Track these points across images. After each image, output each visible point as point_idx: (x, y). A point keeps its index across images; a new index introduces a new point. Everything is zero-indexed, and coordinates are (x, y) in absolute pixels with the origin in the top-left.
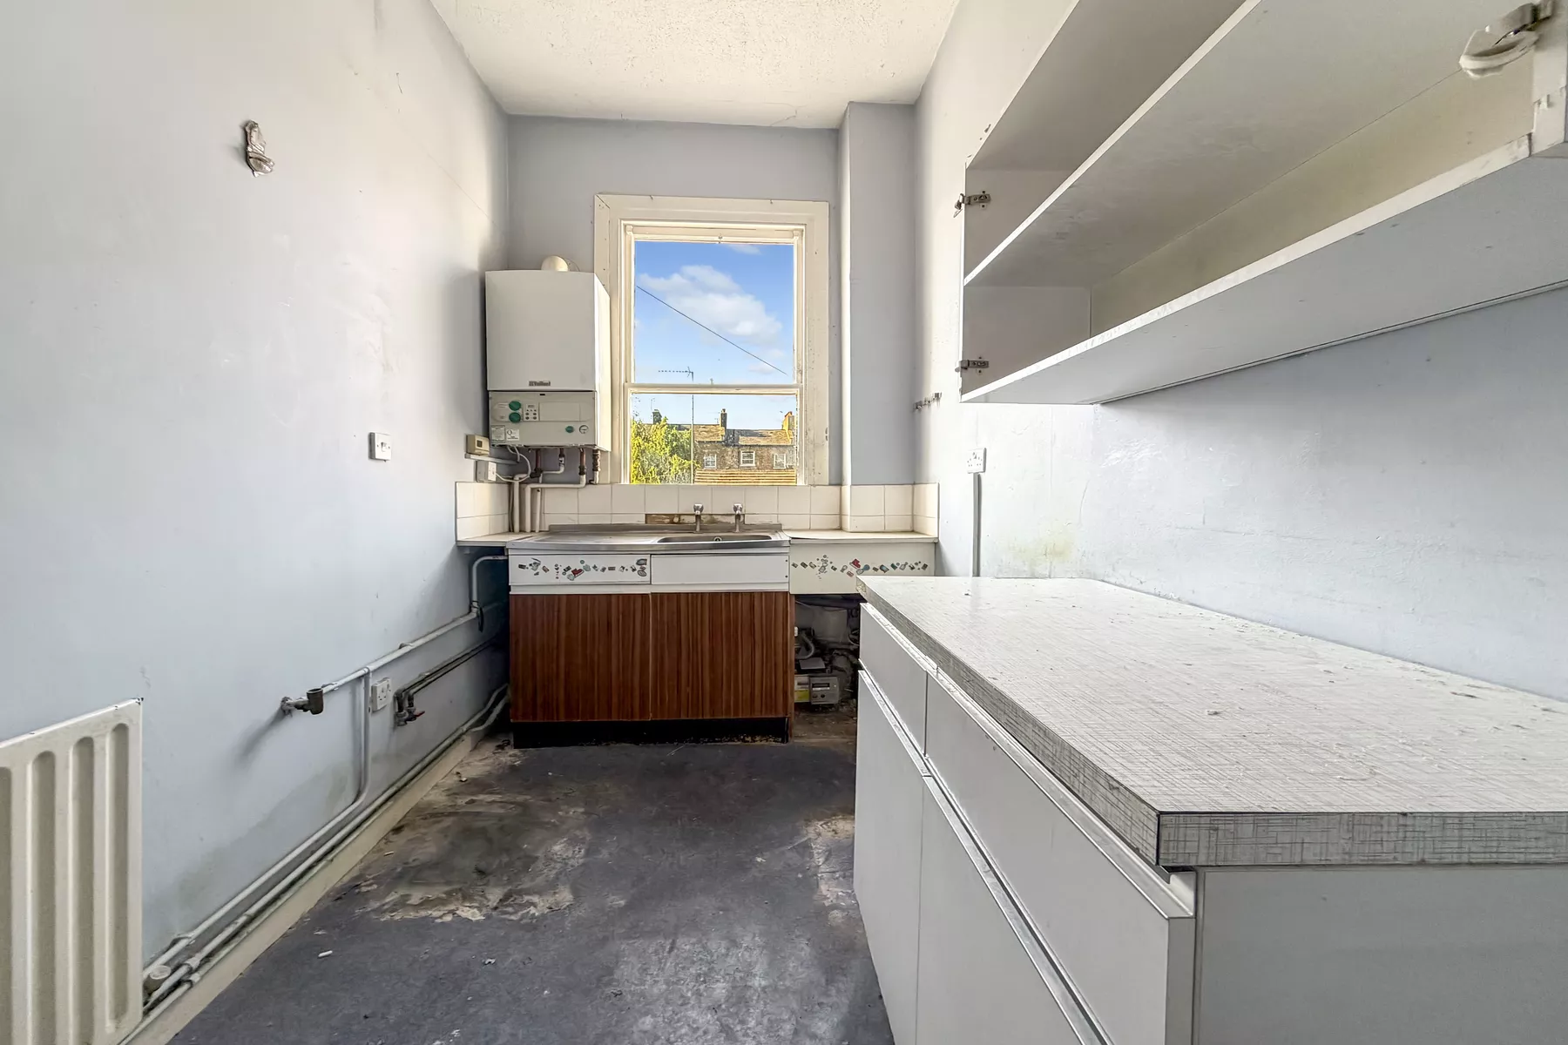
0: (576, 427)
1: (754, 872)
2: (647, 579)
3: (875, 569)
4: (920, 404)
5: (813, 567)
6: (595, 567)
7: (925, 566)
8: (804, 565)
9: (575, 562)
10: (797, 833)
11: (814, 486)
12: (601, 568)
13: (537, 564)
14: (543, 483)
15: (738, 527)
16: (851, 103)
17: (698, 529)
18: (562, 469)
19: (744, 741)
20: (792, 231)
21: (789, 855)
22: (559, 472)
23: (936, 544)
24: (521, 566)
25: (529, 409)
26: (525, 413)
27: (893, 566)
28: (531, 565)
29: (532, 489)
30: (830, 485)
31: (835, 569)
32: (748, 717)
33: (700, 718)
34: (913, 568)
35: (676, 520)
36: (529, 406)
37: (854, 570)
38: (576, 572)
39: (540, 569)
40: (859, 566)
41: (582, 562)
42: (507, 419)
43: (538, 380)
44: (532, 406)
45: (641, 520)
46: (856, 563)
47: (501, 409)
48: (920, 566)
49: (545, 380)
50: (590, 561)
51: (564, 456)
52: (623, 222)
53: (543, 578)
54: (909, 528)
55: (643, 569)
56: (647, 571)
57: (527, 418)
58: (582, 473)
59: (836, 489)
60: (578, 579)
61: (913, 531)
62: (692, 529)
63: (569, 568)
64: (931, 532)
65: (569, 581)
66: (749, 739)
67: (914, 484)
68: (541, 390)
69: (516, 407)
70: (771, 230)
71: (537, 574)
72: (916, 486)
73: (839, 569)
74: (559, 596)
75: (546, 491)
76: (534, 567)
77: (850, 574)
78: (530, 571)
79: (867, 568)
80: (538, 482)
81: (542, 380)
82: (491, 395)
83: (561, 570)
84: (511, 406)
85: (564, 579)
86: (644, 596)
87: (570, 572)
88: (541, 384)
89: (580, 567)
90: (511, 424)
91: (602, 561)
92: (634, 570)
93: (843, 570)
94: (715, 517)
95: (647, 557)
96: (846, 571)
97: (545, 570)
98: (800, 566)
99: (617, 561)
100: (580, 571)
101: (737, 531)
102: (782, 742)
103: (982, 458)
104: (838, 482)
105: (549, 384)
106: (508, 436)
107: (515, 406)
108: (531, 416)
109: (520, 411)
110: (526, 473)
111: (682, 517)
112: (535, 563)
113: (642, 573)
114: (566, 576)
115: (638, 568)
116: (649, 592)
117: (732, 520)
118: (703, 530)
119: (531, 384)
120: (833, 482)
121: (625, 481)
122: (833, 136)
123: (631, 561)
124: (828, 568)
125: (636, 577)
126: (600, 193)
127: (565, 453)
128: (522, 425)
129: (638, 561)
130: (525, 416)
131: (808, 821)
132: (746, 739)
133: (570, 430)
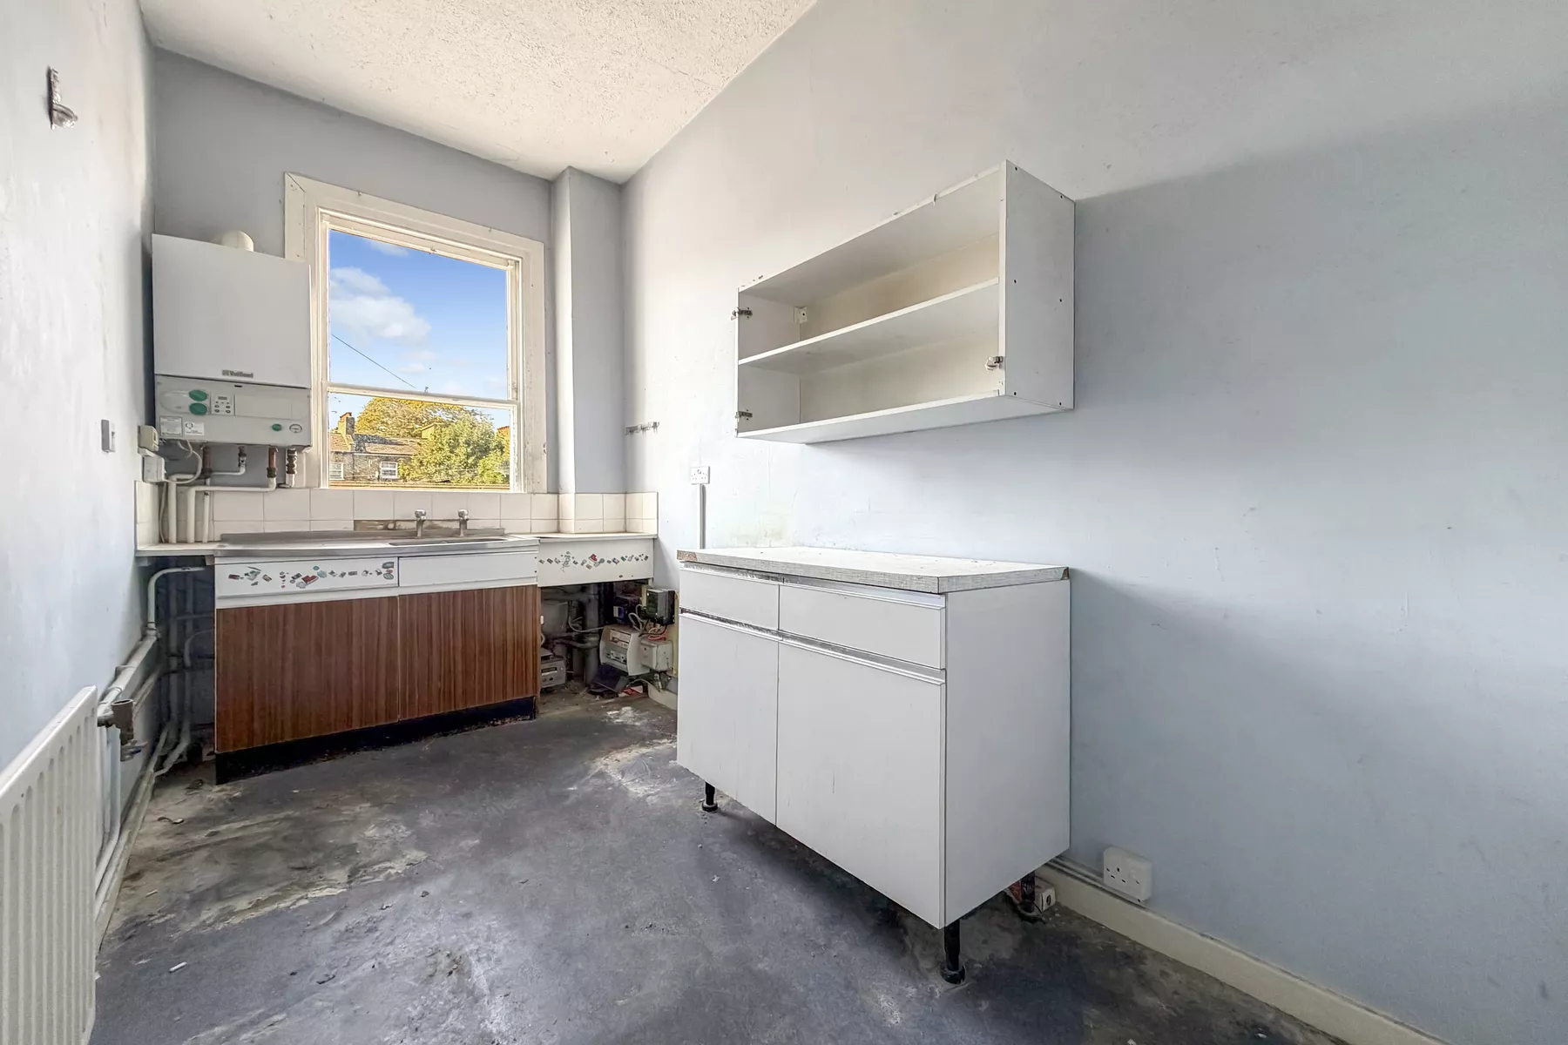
0: (286, 425)
1: (572, 798)
2: (394, 581)
3: (609, 562)
4: (632, 430)
5: (558, 562)
6: (332, 573)
7: (647, 557)
8: (550, 561)
9: (306, 569)
10: (587, 769)
11: (535, 494)
12: (340, 573)
13: (255, 573)
14: (211, 485)
15: (462, 532)
16: (570, 167)
17: (419, 535)
18: (243, 470)
19: (493, 725)
20: (507, 259)
21: (593, 781)
22: (239, 474)
23: (655, 540)
24: (232, 577)
25: (220, 401)
26: (213, 406)
27: (623, 558)
28: (246, 574)
29: (197, 492)
30: (548, 493)
31: (576, 563)
32: (501, 700)
33: (453, 710)
34: (637, 560)
35: (391, 526)
36: (220, 398)
37: (592, 563)
38: (307, 580)
39: (259, 578)
40: (596, 560)
41: (316, 568)
42: (188, 410)
43: (236, 370)
44: (225, 398)
45: (350, 527)
46: (593, 557)
47: (174, 398)
48: (643, 557)
49: (245, 371)
50: (326, 566)
51: (245, 455)
52: (320, 210)
53: (264, 587)
54: (622, 529)
55: (390, 572)
56: (395, 573)
57: (218, 411)
58: (271, 473)
59: (556, 496)
60: (311, 586)
61: (626, 532)
62: (413, 535)
63: (298, 576)
64: (649, 529)
65: (298, 589)
66: (499, 723)
67: (626, 493)
68: (239, 382)
69: (201, 397)
70: (485, 254)
71: (256, 583)
72: (628, 495)
73: (580, 562)
74: (285, 607)
75: (217, 496)
76: (251, 576)
77: (589, 567)
78: (247, 582)
79: (602, 561)
80: (205, 484)
81: (240, 371)
82: (158, 379)
83: (288, 578)
84: (192, 395)
85: (292, 588)
86: (392, 599)
87: (299, 580)
88: (240, 374)
89: (315, 573)
90: (193, 416)
91: (339, 566)
92: (379, 573)
93: (582, 564)
94: (436, 523)
95: (395, 560)
96: (585, 565)
97: (267, 579)
98: (546, 562)
99: (359, 565)
100: (314, 577)
101: (462, 535)
102: (531, 719)
103: (707, 473)
104: (555, 489)
105: (251, 376)
106: (187, 429)
107: (197, 395)
108: (222, 408)
109: (206, 402)
110: (195, 474)
111: (398, 524)
112: (252, 573)
113: (389, 575)
114: (295, 584)
115: (384, 571)
116: (397, 595)
117: (456, 525)
118: (425, 535)
119: (225, 373)
120: (550, 491)
121: (325, 486)
122: (548, 186)
123: (378, 564)
124: (571, 563)
125: (381, 581)
126: (293, 173)
127: (246, 451)
128: (206, 417)
129: (385, 564)
130: (213, 408)
131: (593, 759)
132: (496, 723)
133: (277, 428)
